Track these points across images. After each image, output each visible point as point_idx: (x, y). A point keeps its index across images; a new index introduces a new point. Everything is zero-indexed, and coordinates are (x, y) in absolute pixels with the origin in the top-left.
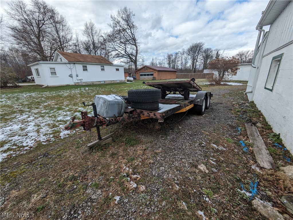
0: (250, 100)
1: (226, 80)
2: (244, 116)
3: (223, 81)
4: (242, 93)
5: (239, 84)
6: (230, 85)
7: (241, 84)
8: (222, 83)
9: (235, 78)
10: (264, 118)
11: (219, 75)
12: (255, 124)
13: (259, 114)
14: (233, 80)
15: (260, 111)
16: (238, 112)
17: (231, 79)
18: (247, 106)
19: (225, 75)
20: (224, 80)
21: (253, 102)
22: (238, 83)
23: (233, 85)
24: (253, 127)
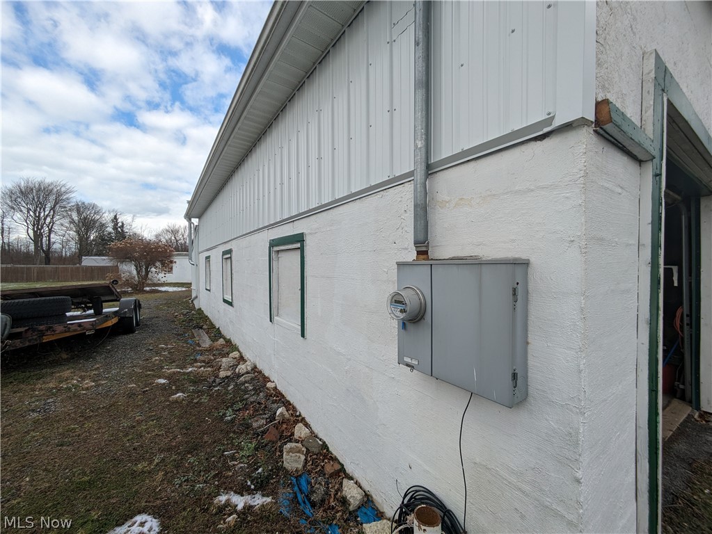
0: (197, 307)
1: (155, 282)
2: (191, 324)
3: (149, 285)
4: (187, 302)
5: (180, 289)
6: (165, 291)
7: (184, 289)
8: (148, 289)
9: (170, 278)
10: (210, 321)
11: (138, 273)
12: (201, 328)
13: (206, 318)
14: (168, 282)
15: (207, 317)
16: (183, 321)
17: (164, 279)
18: (193, 314)
19: (150, 273)
20: (150, 282)
21: (200, 309)
22: (178, 287)
23: (169, 290)
24: (201, 330)
